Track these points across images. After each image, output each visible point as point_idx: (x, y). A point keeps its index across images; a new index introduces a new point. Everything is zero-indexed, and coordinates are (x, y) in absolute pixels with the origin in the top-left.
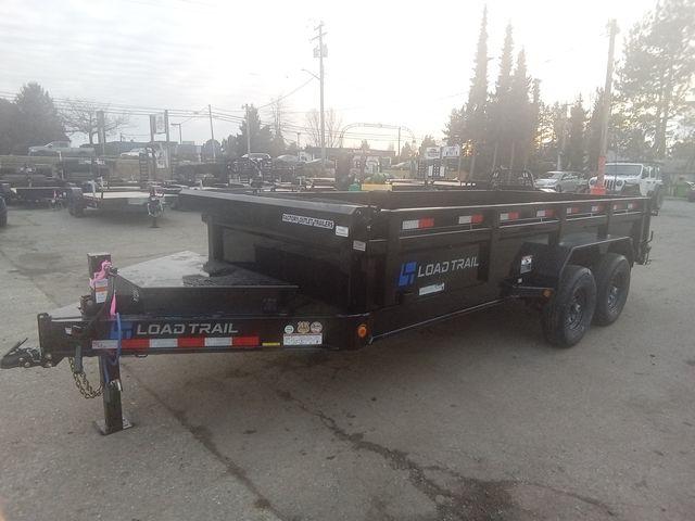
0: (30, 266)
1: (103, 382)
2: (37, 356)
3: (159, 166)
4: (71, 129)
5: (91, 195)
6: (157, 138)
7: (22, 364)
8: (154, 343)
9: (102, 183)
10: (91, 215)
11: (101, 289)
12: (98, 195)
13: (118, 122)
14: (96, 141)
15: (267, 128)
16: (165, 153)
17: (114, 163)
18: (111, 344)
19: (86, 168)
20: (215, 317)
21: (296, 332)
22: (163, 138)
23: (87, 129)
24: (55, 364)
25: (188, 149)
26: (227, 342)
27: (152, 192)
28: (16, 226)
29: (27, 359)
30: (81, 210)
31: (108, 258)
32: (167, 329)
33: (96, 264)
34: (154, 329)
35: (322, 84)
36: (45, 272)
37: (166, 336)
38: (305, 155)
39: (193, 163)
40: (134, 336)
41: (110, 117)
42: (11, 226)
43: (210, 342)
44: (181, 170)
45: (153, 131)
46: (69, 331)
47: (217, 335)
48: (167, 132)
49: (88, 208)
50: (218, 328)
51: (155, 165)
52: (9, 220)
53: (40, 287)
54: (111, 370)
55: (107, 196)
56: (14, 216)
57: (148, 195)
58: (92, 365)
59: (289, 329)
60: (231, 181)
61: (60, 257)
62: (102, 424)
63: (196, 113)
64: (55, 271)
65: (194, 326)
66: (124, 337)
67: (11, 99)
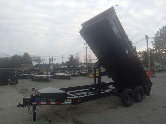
0: (22, 91)
1: (33, 111)
2: (22, 105)
3: (51, 69)
4: (33, 61)
5: (35, 76)
6: (51, 63)
7: (20, 107)
8: (42, 103)
9: (38, 73)
10: (35, 80)
11: (34, 93)
12: (37, 76)
13: (43, 60)
14: (38, 64)
15: (75, 59)
16: (52, 66)
17: (41, 69)
18: (35, 103)
19: (35, 70)
20: (53, 98)
21: (67, 101)
22: (52, 63)
23: (36, 62)
24: (25, 107)
25: (57, 65)
26: (54, 103)
27: (48, 75)
28: (20, 83)
29: (21, 106)
30: (33, 79)
31: (36, 88)
32: (44, 101)
33: (34, 89)
34: (42, 101)
35: (86, 50)
36: (24, 92)
37: (44, 102)
38: (84, 65)
39: (58, 68)
40: (39, 102)
41: (41, 59)
42: (19, 83)
43: (51, 103)
44: (55, 69)
45: (50, 61)
46: (28, 101)
47: (53, 102)
48: (53, 61)
49: (35, 79)
50: (53, 100)
51: (50, 69)
52: (19, 82)
53: (23, 95)
54: (34, 108)
55: (39, 76)
56: (20, 81)
57: (47, 75)
58: (31, 107)
59: (65, 100)
60: (66, 72)
61: (28, 89)
62: (32, 119)
63: (59, 57)
64: (27, 92)
65: (49, 100)
66: (37, 102)
67: (22, 56)
